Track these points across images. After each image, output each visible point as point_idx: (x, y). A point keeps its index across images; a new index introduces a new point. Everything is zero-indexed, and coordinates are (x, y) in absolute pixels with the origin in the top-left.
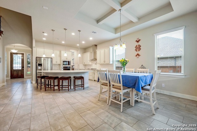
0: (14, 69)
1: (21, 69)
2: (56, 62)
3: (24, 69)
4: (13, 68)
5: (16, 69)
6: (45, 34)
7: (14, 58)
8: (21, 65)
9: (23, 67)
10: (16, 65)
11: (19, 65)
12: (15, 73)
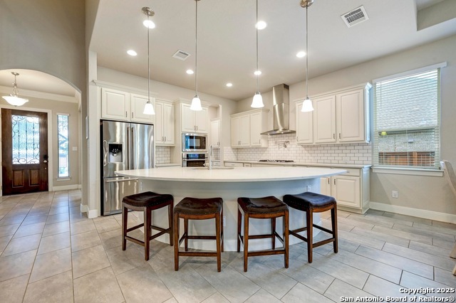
0: (15, 162)
1: (37, 162)
2: (164, 139)
3: (47, 164)
4: (12, 159)
5: (22, 162)
6: (149, 24)
7: (15, 128)
8: (37, 151)
9: (44, 156)
10: (23, 152)
11: (30, 151)
12: (18, 178)
